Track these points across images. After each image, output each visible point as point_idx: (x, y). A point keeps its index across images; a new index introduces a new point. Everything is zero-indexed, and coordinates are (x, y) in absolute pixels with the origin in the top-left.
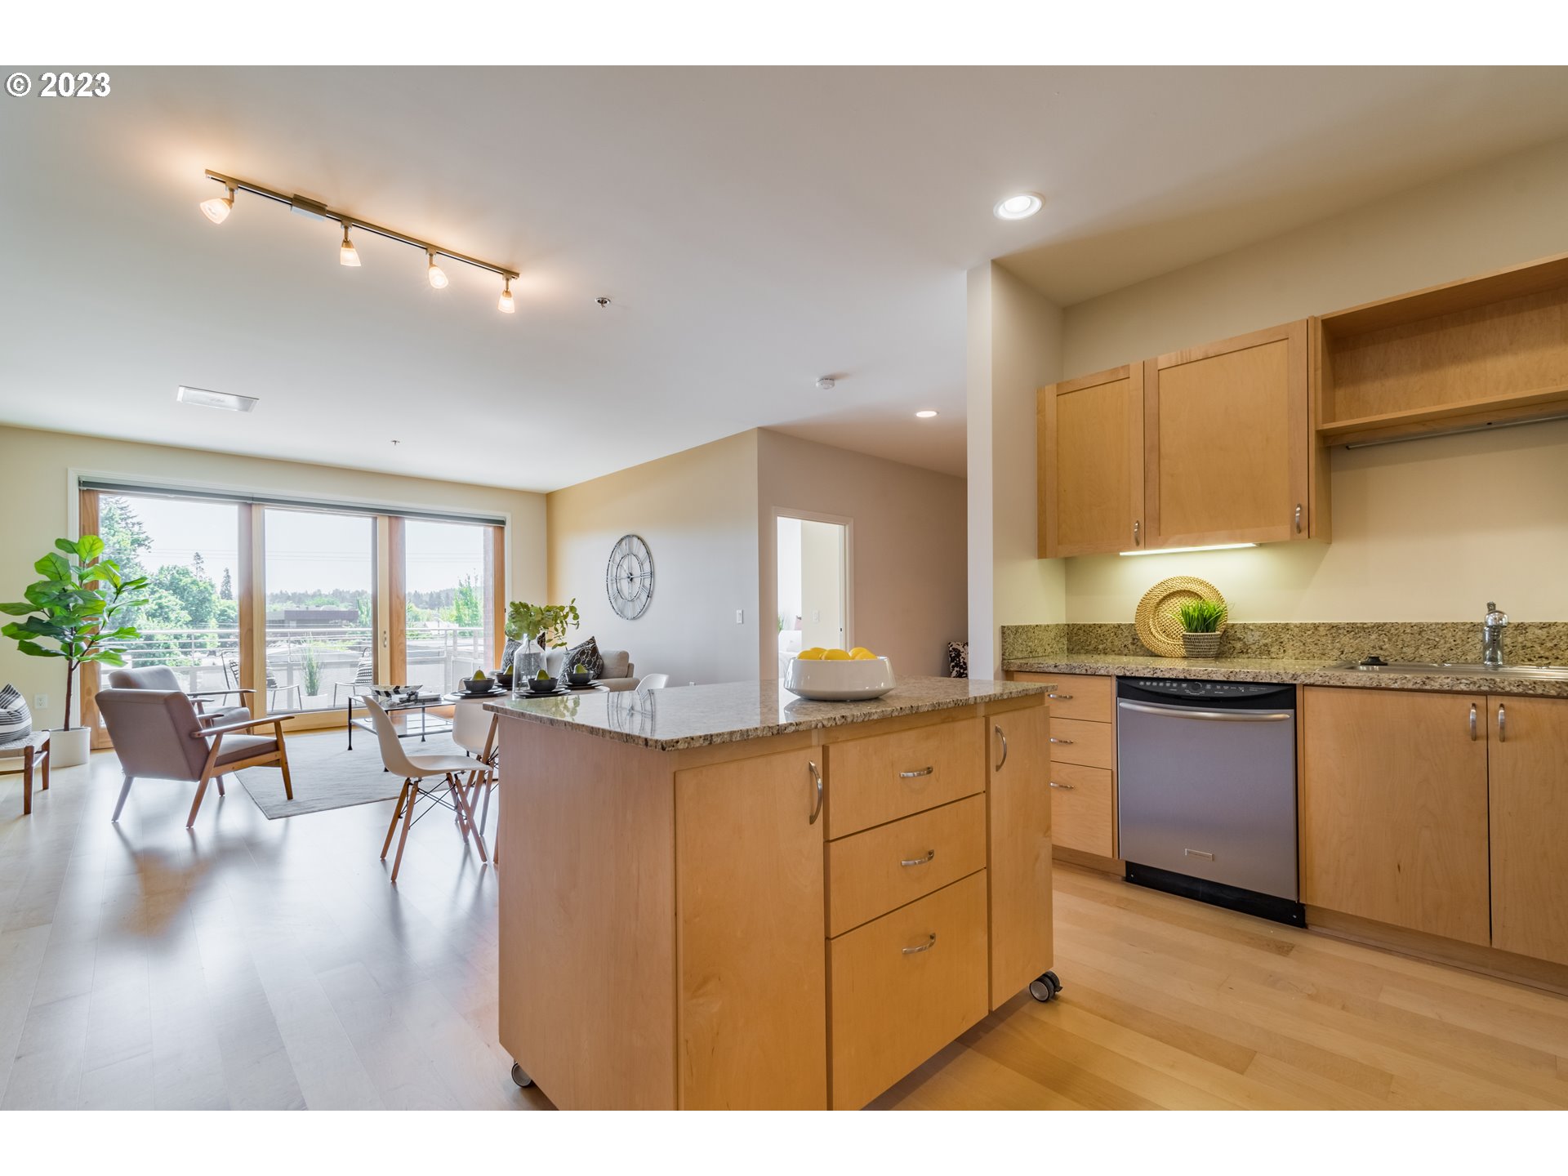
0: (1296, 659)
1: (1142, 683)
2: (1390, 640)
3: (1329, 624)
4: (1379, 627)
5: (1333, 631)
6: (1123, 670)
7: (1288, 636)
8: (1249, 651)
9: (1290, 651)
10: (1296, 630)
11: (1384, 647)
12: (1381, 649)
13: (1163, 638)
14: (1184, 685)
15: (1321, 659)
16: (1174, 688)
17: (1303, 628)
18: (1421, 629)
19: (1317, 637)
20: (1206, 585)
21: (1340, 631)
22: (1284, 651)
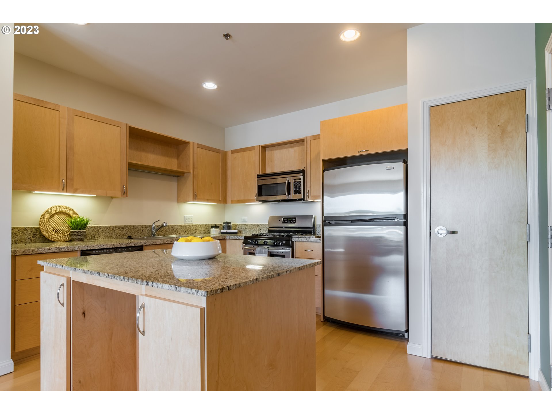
0: (103, 239)
1: (94, 252)
2: (129, 231)
3: (113, 226)
4: (126, 227)
5: (114, 228)
7: (101, 231)
8: (88, 237)
11: (127, 233)
12: (127, 234)
13: (53, 233)
15: (111, 238)
16: (108, 252)
17: (105, 227)
18: (135, 227)
19: (110, 231)
20: (72, 210)
21: (116, 228)
22: (100, 236)
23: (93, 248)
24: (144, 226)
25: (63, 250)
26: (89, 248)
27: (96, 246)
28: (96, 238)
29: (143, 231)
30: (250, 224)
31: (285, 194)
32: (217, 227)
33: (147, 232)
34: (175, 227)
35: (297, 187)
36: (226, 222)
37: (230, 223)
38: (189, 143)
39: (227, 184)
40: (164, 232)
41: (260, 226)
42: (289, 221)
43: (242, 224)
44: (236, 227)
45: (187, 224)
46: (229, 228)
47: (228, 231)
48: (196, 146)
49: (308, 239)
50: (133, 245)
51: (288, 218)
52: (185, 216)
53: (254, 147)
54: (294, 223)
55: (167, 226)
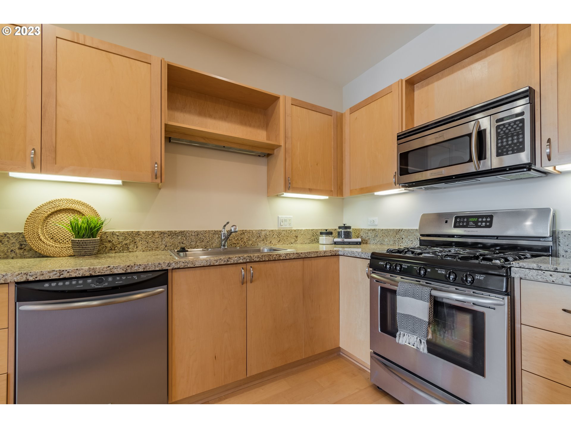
0: (143, 251)
2: (186, 239)
3: (160, 232)
4: (182, 232)
5: (162, 235)
7: (139, 238)
8: (116, 248)
9: (140, 247)
10: (143, 235)
11: (184, 242)
12: (183, 243)
13: (51, 243)
15: (156, 250)
17: (147, 234)
18: (198, 233)
19: (154, 239)
20: (87, 206)
21: (165, 235)
22: (137, 247)
24: (212, 231)
28: (130, 250)
29: (210, 239)
30: (382, 228)
32: (329, 233)
33: (217, 240)
34: (263, 233)
36: (343, 225)
37: (349, 227)
38: (279, 98)
39: (344, 164)
40: (245, 241)
41: (402, 233)
42: (471, 223)
43: (369, 228)
44: (359, 234)
45: (282, 228)
46: (348, 235)
47: (346, 240)
51: (467, 217)
52: (279, 216)
54: (489, 226)
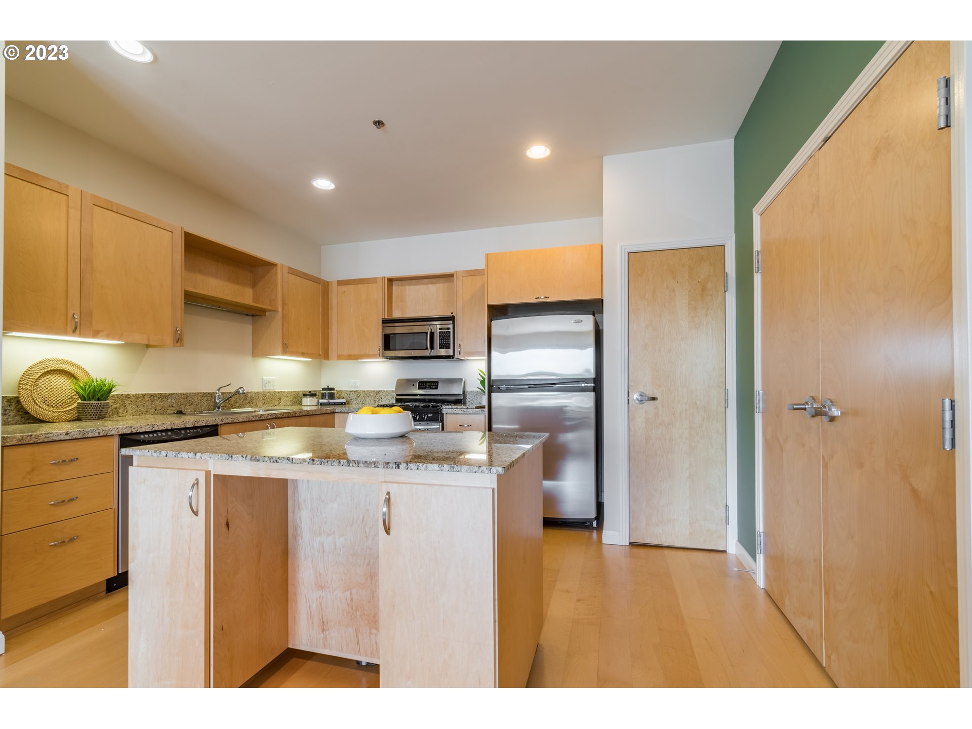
0: (133, 416)
1: (142, 436)
2: (176, 402)
3: (150, 394)
4: (171, 394)
5: (152, 398)
6: (130, 429)
7: (129, 402)
9: (130, 411)
10: (133, 398)
12: (173, 406)
14: (169, 433)
15: (146, 414)
16: (165, 436)
17: (137, 396)
18: (186, 396)
19: (144, 402)
20: (78, 367)
21: (155, 398)
22: (127, 411)
23: (141, 430)
24: (201, 393)
25: (90, 435)
26: (134, 431)
27: (146, 426)
28: (120, 415)
29: (199, 401)
30: (363, 390)
31: (427, 349)
32: (312, 395)
33: (205, 403)
34: (249, 395)
35: (443, 340)
36: (327, 387)
37: (333, 389)
38: (277, 265)
39: (330, 330)
40: (233, 403)
41: (381, 394)
42: (428, 386)
43: (351, 390)
44: (340, 395)
45: (267, 390)
46: (332, 396)
47: (331, 401)
48: (286, 271)
49: (465, 410)
50: (204, 424)
51: (426, 382)
52: (264, 378)
53: (375, 279)
54: (437, 388)
55: (244, 393)
